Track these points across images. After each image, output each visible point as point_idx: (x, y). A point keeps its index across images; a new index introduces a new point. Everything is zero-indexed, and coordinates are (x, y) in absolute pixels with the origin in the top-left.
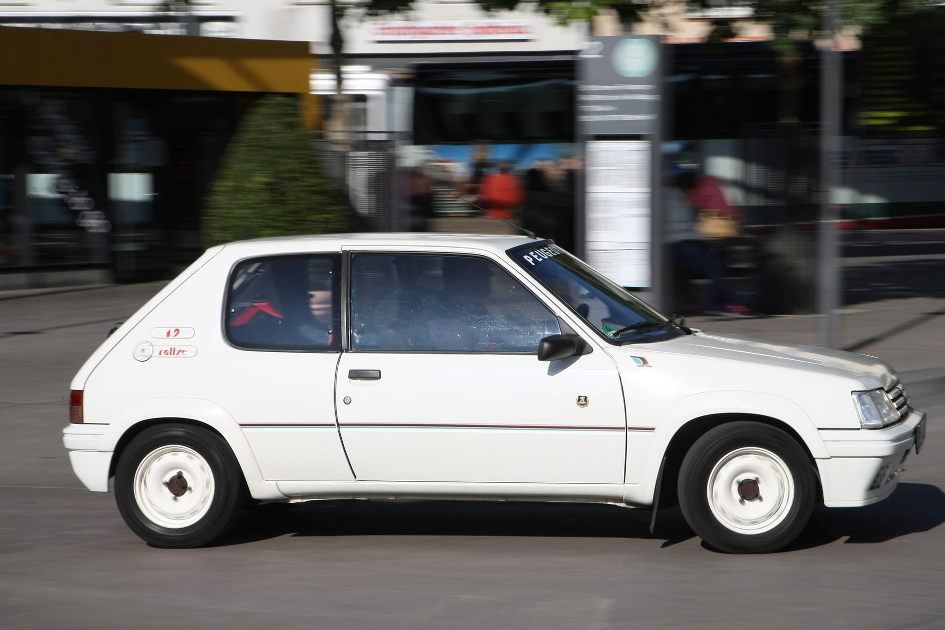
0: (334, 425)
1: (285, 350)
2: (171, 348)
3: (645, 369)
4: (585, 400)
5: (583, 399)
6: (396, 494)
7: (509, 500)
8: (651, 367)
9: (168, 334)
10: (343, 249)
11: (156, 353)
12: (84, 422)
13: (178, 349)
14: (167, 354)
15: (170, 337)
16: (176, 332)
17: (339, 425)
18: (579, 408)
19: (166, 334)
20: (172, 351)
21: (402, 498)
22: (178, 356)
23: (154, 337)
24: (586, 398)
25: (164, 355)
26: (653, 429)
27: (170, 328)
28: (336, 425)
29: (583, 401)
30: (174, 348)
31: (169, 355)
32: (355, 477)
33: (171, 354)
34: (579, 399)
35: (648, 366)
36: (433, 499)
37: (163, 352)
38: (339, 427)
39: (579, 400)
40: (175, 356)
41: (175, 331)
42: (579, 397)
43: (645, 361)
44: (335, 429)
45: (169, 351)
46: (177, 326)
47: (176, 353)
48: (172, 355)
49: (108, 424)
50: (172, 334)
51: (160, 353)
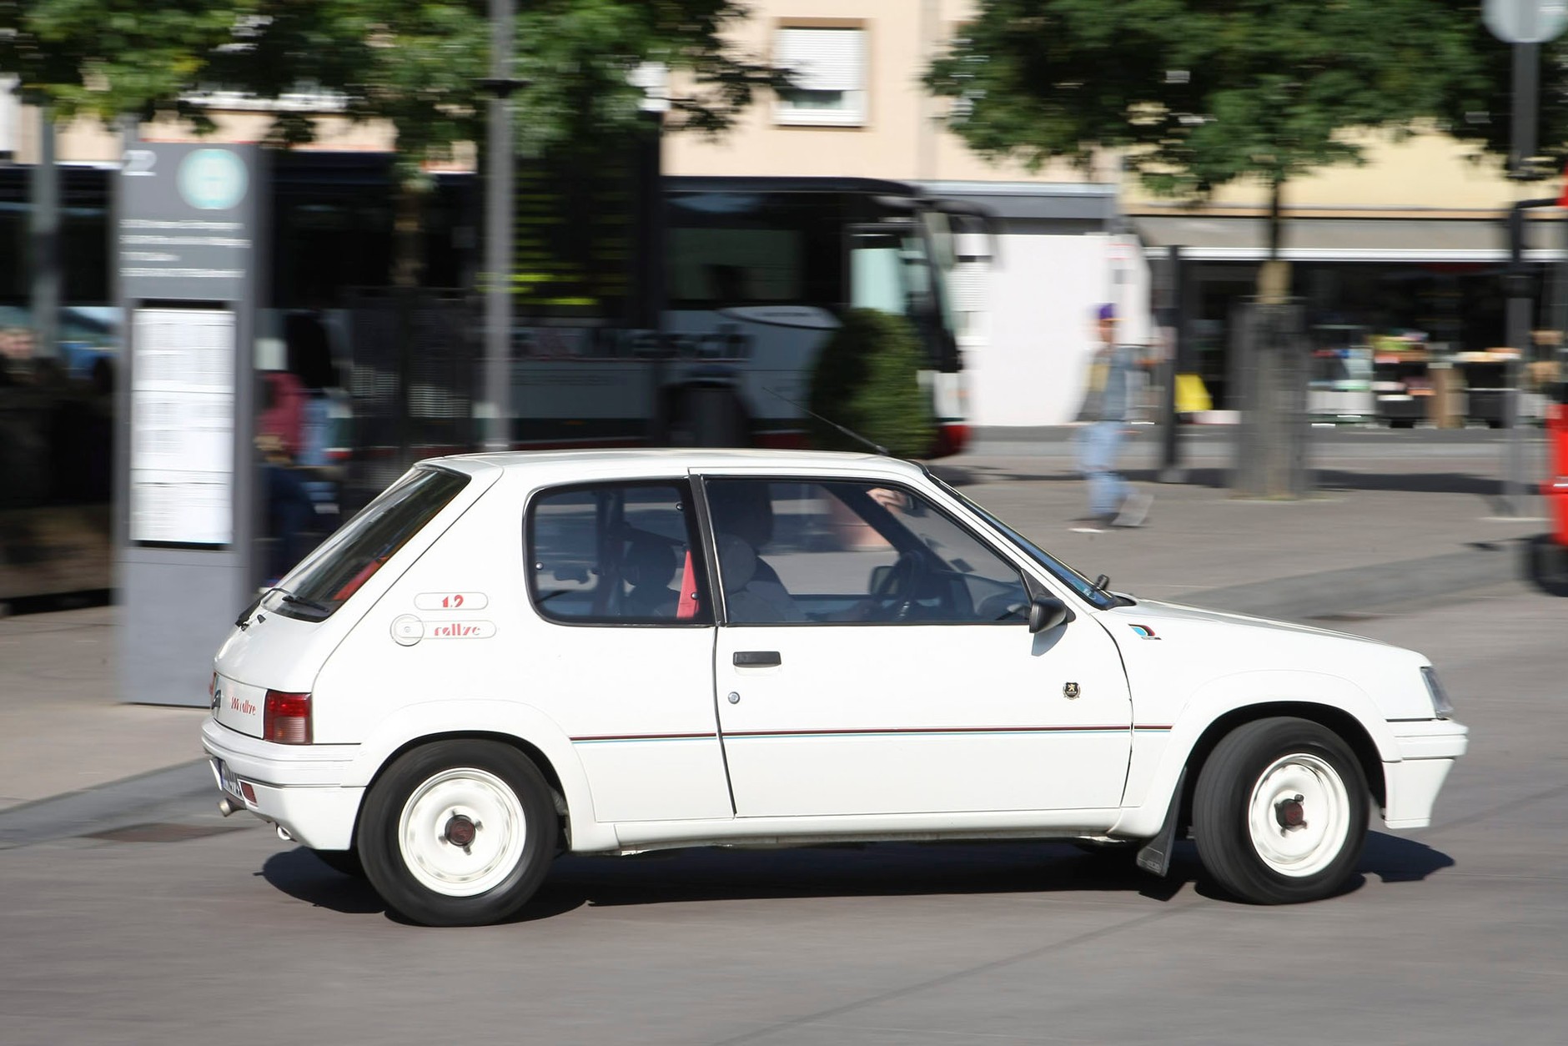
0: (715, 735)
1: (629, 625)
2: (454, 625)
3: (1152, 642)
4: (1076, 689)
5: (1072, 687)
6: (777, 836)
7: (941, 838)
8: (1159, 639)
9: (446, 603)
10: (691, 473)
11: (430, 633)
12: (315, 742)
13: (464, 625)
14: (448, 634)
15: (449, 608)
16: (458, 600)
17: (721, 735)
18: (1067, 700)
19: (442, 604)
20: (456, 630)
21: (787, 841)
22: (466, 636)
23: (422, 608)
24: (1076, 684)
25: (444, 636)
26: (1170, 728)
27: (448, 595)
28: (717, 735)
29: (1072, 691)
30: (459, 625)
31: (451, 636)
32: (735, 812)
33: (454, 634)
34: (1067, 687)
35: (1156, 639)
36: (831, 841)
37: (440, 631)
38: (721, 739)
39: (1067, 689)
40: (461, 636)
41: (456, 600)
42: (1068, 684)
43: (1150, 633)
44: (716, 742)
45: (451, 630)
46: (458, 590)
47: (462, 631)
48: (456, 636)
49: (360, 744)
50: (452, 602)
51: (437, 633)
